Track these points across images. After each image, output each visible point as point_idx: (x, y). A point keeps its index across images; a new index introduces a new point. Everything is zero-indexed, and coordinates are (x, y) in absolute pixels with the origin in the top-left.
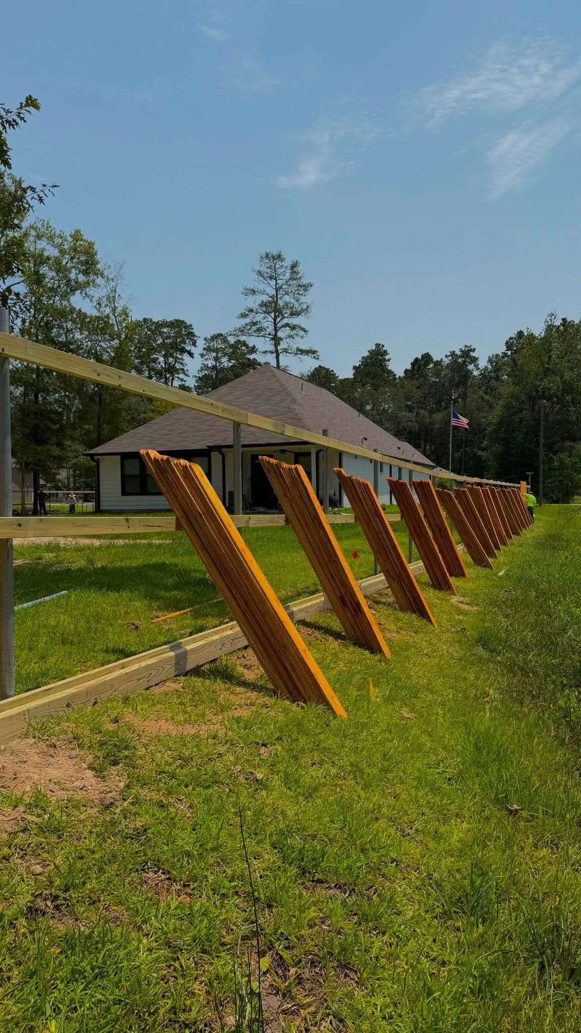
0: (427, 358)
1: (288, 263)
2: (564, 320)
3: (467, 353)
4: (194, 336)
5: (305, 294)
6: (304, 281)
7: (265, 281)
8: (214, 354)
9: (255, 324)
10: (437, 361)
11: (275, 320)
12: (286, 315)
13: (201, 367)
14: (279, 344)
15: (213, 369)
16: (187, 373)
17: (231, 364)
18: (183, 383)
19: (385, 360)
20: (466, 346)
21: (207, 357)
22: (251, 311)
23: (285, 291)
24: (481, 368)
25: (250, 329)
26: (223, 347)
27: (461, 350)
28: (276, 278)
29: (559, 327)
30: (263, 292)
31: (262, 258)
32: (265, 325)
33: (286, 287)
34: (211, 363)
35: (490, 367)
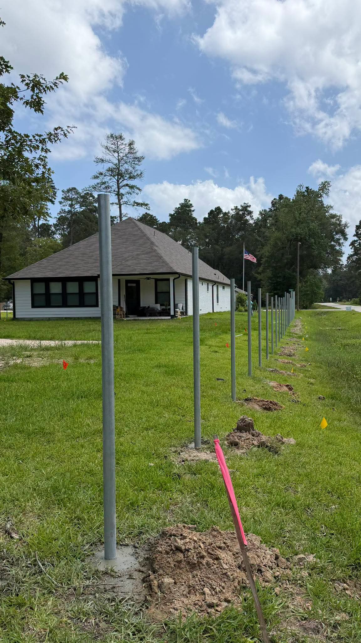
0: (218, 210)
1: (127, 141)
2: (307, 188)
3: (246, 209)
4: (55, 189)
5: (139, 164)
6: (139, 155)
7: (110, 154)
8: (70, 202)
9: (104, 183)
10: (226, 213)
11: (118, 181)
12: (126, 178)
13: (60, 211)
14: (122, 198)
15: (68, 212)
16: (50, 215)
17: (82, 210)
18: (47, 222)
19: (191, 211)
20: (245, 204)
21: (64, 204)
22: (101, 174)
23: (125, 161)
24: (255, 219)
25: (100, 187)
26: (76, 197)
27: (242, 206)
28: (118, 152)
29: (304, 192)
30: (109, 161)
31: (108, 137)
32: (111, 184)
33: (126, 158)
34: (67, 208)
35: (260, 218)
